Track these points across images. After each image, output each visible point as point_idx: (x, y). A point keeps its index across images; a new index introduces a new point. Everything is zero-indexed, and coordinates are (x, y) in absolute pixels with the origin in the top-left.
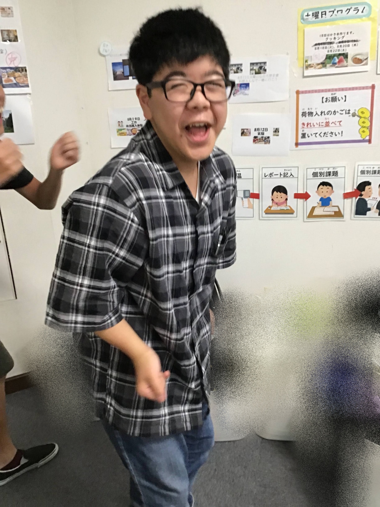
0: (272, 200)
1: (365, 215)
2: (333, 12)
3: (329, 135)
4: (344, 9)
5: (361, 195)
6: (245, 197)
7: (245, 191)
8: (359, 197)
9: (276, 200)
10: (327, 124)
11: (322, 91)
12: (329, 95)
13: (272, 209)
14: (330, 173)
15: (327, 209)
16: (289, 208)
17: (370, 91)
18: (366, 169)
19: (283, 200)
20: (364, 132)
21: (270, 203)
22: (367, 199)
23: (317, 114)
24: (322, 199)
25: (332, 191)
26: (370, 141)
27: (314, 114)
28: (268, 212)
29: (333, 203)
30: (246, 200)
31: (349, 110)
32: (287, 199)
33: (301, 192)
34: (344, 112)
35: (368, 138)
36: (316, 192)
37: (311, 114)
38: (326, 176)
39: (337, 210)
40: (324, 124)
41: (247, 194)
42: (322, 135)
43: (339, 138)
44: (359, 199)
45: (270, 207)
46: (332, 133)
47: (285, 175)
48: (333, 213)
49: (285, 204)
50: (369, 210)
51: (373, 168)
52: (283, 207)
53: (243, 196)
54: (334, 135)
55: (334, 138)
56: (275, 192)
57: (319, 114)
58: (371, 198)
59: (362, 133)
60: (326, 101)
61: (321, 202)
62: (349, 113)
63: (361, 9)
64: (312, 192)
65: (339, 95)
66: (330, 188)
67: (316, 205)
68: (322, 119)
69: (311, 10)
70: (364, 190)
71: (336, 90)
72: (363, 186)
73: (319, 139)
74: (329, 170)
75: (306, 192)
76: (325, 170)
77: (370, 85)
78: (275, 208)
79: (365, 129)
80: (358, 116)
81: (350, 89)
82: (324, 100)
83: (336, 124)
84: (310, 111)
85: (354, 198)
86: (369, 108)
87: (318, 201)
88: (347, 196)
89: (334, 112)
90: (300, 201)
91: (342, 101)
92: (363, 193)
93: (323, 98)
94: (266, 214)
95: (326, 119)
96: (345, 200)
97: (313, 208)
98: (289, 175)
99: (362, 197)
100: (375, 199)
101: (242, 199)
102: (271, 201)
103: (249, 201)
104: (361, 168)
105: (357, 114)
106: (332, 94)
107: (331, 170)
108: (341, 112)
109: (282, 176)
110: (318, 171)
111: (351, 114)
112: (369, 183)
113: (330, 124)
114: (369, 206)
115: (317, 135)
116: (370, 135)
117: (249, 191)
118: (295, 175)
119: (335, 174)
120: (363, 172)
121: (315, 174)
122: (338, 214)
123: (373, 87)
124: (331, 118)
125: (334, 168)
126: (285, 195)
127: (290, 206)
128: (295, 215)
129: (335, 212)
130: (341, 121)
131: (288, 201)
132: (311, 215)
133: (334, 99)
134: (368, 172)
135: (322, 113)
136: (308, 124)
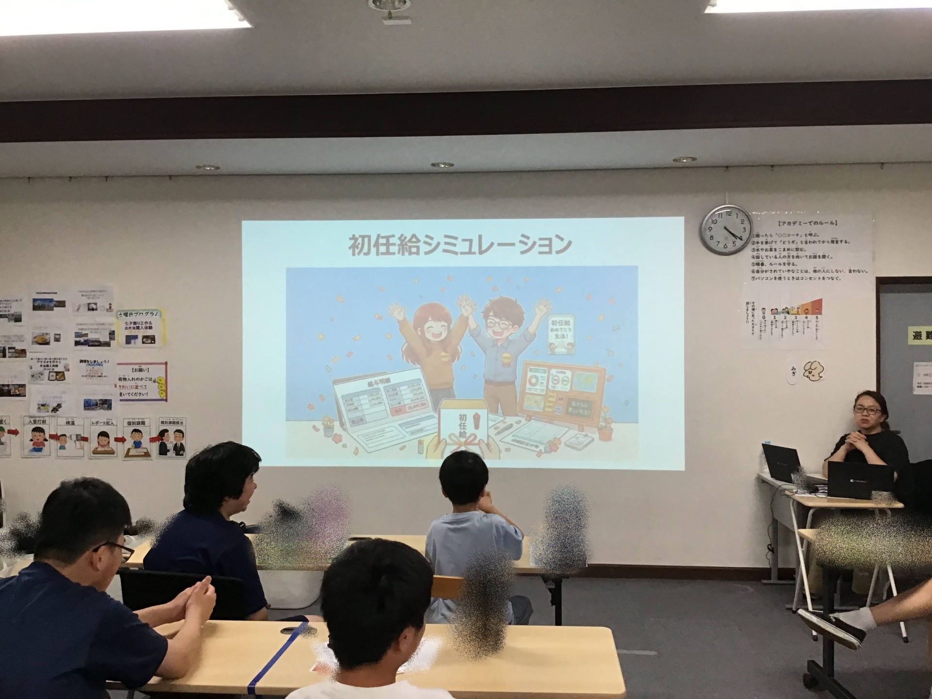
0: (98, 442)
1: (166, 455)
2: (137, 313)
3: (138, 395)
4: (144, 313)
5: (162, 440)
6: (77, 440)
7: (77, 435)
8: (161, 441)
9: (101, 443)
10: (137, 387)
11: (133, 364)
12: (137, 367)
13: (98, 450)
14: (139, 422)
15: (139, 450)
16: (110, 449)
17: (164, 366)
18: (165, 421)
19: (106, 443)
21: (96, 445)
22: (166, 443)
24: (135, 442)
25: (142, 437)
26: (166, 400)
27: (128, 379)
28: (95, 452)
29: (143, 445)
30: (78, 442)
31: (151, 378)
32: (109, 442)
33: (120, 436)
34: (148, 379)
35: (165, 398)
36: (131, 437)
37: (125, 379)
38: (137, 425)
39: (145, 451)
40: (135, 387)
41: (79, 438)
42: (133, 394)
43: (145, 397)
44: (161, 442)
45: (97, 448)
46: (140, 393)
47: (108, 423)
48: (143, 454)
49: (108, 446)
50: (169, 451)
51: (170, 419)
52: (106, 449)
53: (75, 439)
54: (142, 395)
55: (142, 397)
56: (100, 437)
57: (131, 379)
58: (169, 442)
59: (161, 395)
60: (135, 371)
61: (134, 445)
63: (155, 313)
64: (127, 436)
65: (143, 367)
66: (141, 434)
67: (130, 447)
68: (133, 383)
69: (123, 311)
70: (164, 436)
71: (142, 364)
72: (163, 433)
73: (131, 397)
74: (139, 421)
75: (123, 437)
76: (137, 420)
77: (164, 362)
78: (100, 449)
79: (163, 392)
80: (157, 382)
81: (151, 364)
82: (134, 370)
83: (142, 387)
84: (124, 377)
85: (157, 442)
86: (165, 378)
87: (132, 444)
88: (152, 440)
89: (141, 378)
90: (120, 444)
91: (146, 372)
92: (163, 438)
93: (133, 369)
94: (94, 454)
95: (136, 383)
96: (151, 443)
97: (129, 449)
98: (110, 423)
99: (164, 441)
100: (171, 442)
101: (75, 442)
102: (97, 444)
103: (80, 443)
104: (161, 420)
106: (139, 367)
107: (141, 420)
108: (146, 379)
109: (105, 424)
110: (132, 420)
111: (152, 381)
112: (166, 431)
113: (139, 387)
114: (168, 448)
115: (130, 394)
116: (166, 396)
117: (80, 435)
118: (115, 424)
119: (143, 423)
120: (162, 422)
121: (129, 423)
122: (147, 455)
123: (166, 363)
124: (139, 383)
125: (142, 419)
126: (108, 438)
127: (112, 448)
128: (115, 455)
129: (145, 453)
130: (146, 386)
131: (110, 444)
132: (127, 455)
133: (141, 370)
134: (166, 422)
135: (133, 379)
136: (123, 386)
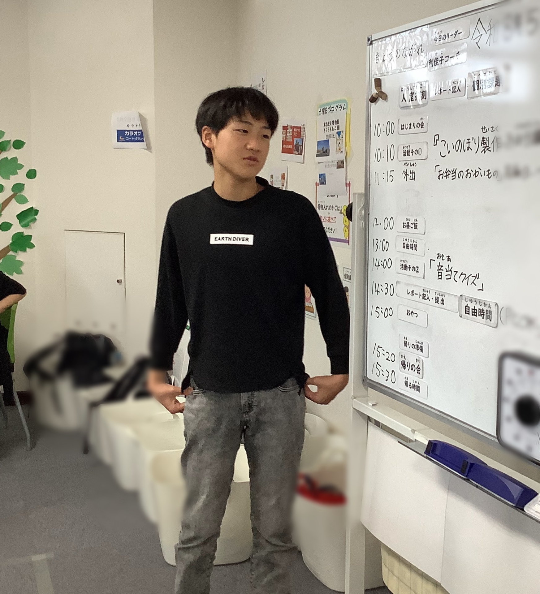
2: (330, 108)
3: (330, 231)
4: (335, 106)
9: (306, 295)
16: (311, 306)
17: (348, 188)
18: (347, 273)
19: (309, 296)
20: (346, 231)
23: (325, 207)
26: (349, 242)
31: (339, 207)
34: (336, 208)
35: (348, 238)
37: (322, 207)
40: (327, 219)
43: (335, 235)
46: (331, 229)
49: (310, 301)
52: (309, 304)
54: (332, 232)
55: (332, 235)
59: (345, 232)
60: (329, 196)
62: (339, 210)
63: (343, 106)
68: (327, 213)
69: (322, 105)
78: (306, 303)
79: (346, 228)
80: (343, 214)
83: (333, 220)
84: (322, 204)
89: (333, 207)
91: (336, 197)
95: (329, 214)
104: (345, 272)
105: (343, 212)
111: (340, 211)
113: (330, 220)
116: (349, 236)
120: (345, 276)
123: (349, 185)
128: (314, 314)
130: (335, 218)
131: (311, 297)
134: (348, 276)
135: (327, 206)
